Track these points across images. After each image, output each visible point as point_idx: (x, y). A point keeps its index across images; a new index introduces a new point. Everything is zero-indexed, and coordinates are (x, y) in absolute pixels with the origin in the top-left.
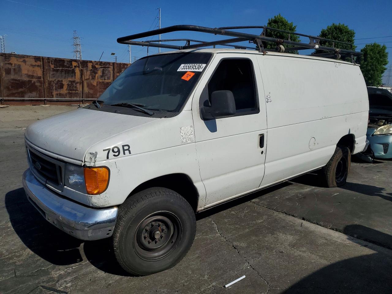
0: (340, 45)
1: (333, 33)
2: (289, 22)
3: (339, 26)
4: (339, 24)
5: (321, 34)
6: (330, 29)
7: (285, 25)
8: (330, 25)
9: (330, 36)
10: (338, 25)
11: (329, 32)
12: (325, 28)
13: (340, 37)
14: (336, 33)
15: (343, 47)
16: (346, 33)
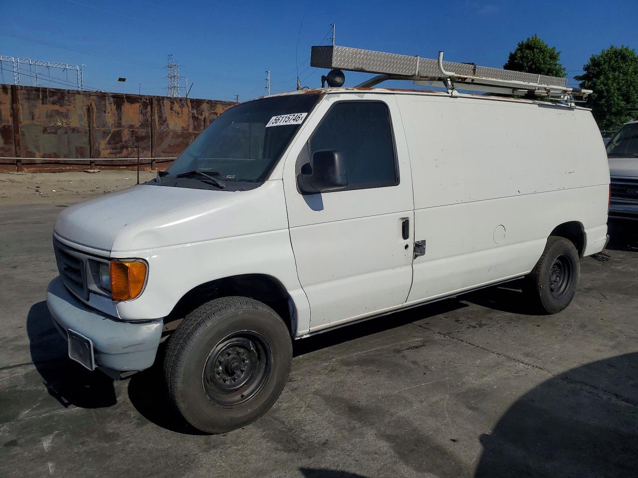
0: (622, 80)
1: (610, 61)
2: (550, 47)
3: (621, 50)
4: (622, 46)
5: (590, 62)
6: (607, 55)
7: (543, 52)
8: (607, 48)
9: (606, 66)
10: (619, 48)
11: (604, 59)
12: (597, 53)
13: (622, 67)
14: (616, 61)
15: (627, 83)
16: (632, 61)
